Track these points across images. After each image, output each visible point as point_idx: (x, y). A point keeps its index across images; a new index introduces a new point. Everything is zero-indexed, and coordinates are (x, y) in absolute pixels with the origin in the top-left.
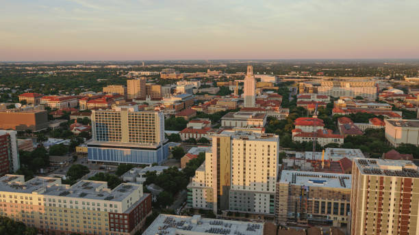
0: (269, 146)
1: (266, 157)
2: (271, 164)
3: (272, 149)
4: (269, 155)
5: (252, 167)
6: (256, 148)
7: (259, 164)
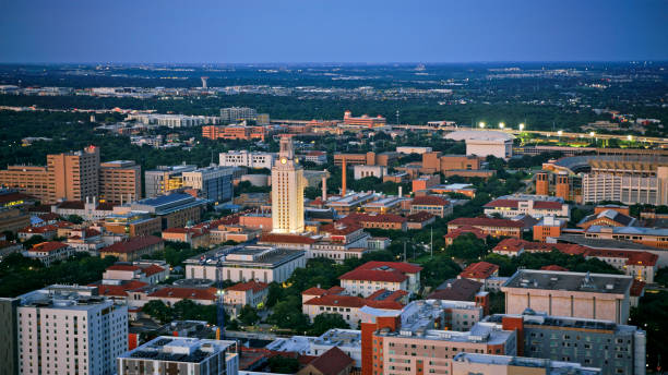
0: (76, 318)
1: (72, 336)
2: (81, 350)
3: (80, 322)
4: (76, 333)
5: (52, 355)
6: (56, 321)
7: (62, 349)
